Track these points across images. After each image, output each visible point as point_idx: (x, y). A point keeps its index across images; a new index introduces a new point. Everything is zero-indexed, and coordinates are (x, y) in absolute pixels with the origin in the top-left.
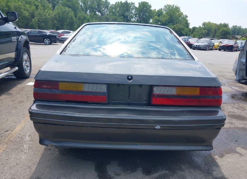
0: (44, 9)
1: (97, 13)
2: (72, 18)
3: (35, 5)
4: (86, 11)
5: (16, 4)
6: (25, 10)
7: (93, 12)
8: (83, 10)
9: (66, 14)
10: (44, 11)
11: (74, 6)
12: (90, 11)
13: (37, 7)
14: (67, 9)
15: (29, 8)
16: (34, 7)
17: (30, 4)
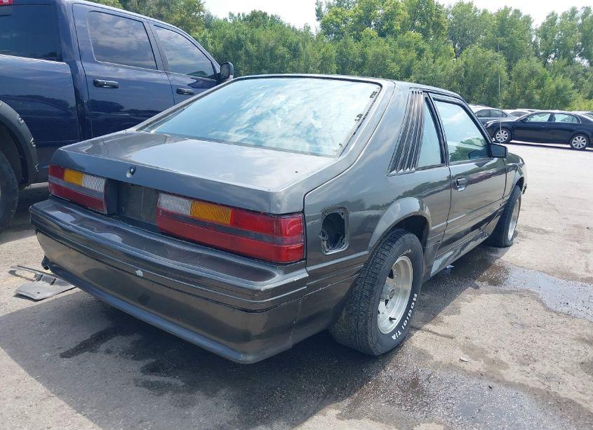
0: (434, 58)
1: (578, 59)
2: (496, 75)
3: (417, 50)
4: (547, 56)
5: (379, 50)
6: (394, 60)
7: (563, 58)
8: (537, 54)
9: (484, 65)
10: (434, 62)
11: (514, 46)
12: (555, 56)
13: (421, 52)
14: (490, 53)
15: (403, 57)
16: (414, 54)
17: (408, 47)
